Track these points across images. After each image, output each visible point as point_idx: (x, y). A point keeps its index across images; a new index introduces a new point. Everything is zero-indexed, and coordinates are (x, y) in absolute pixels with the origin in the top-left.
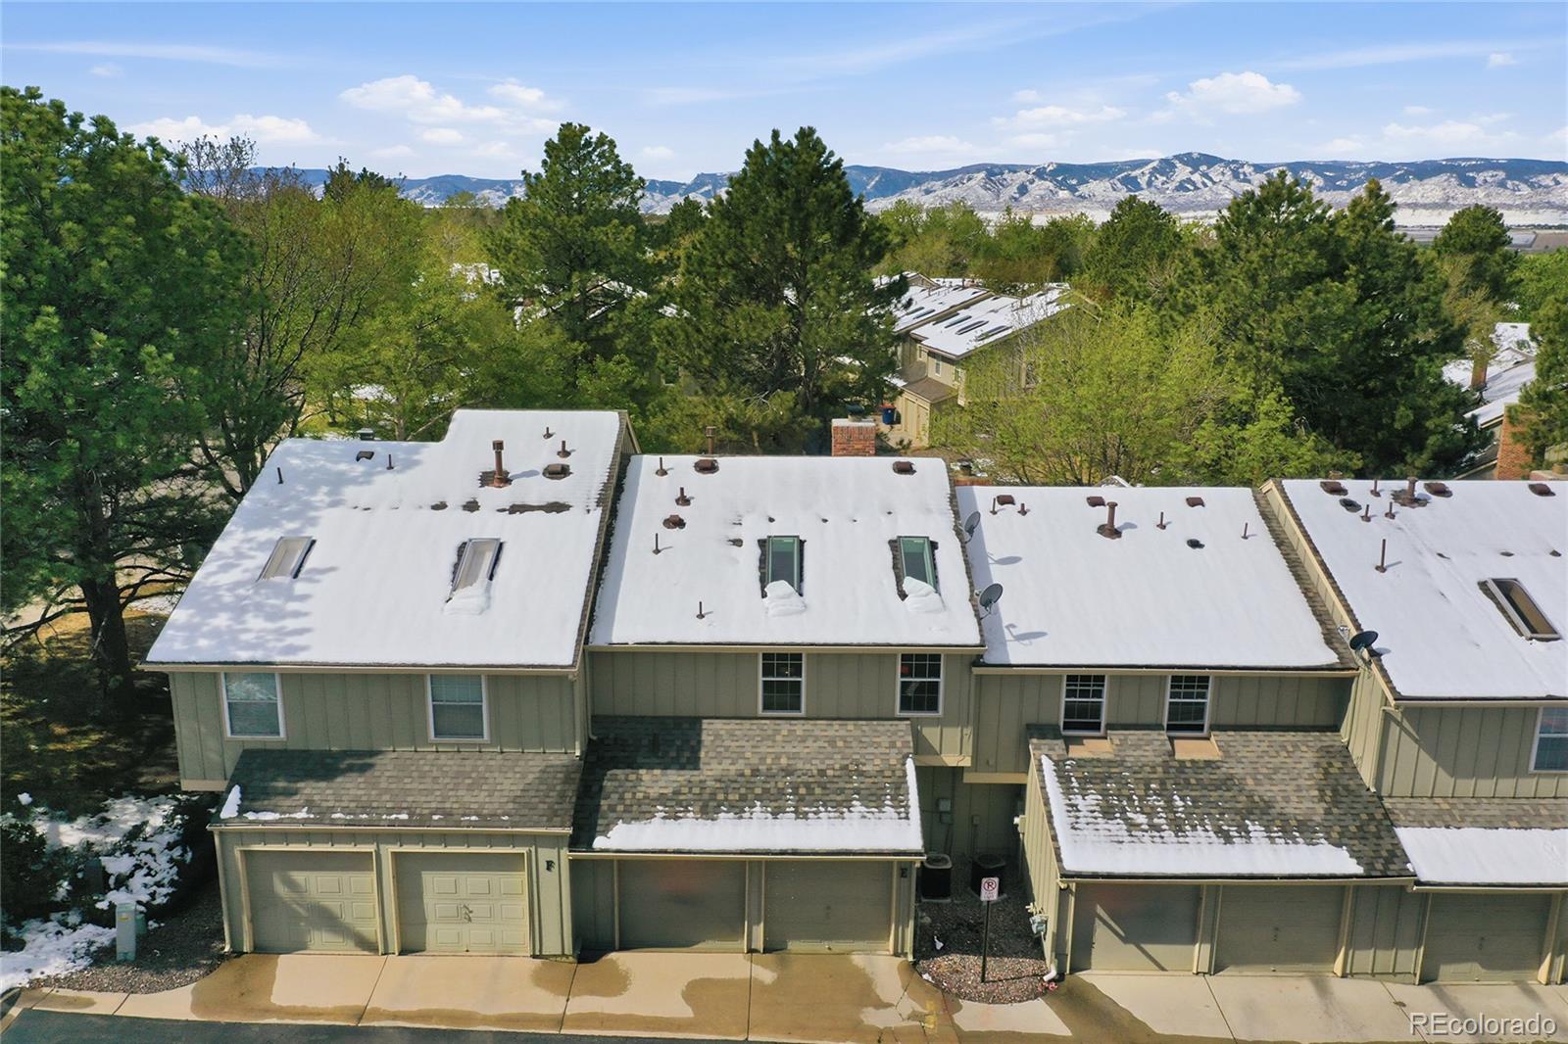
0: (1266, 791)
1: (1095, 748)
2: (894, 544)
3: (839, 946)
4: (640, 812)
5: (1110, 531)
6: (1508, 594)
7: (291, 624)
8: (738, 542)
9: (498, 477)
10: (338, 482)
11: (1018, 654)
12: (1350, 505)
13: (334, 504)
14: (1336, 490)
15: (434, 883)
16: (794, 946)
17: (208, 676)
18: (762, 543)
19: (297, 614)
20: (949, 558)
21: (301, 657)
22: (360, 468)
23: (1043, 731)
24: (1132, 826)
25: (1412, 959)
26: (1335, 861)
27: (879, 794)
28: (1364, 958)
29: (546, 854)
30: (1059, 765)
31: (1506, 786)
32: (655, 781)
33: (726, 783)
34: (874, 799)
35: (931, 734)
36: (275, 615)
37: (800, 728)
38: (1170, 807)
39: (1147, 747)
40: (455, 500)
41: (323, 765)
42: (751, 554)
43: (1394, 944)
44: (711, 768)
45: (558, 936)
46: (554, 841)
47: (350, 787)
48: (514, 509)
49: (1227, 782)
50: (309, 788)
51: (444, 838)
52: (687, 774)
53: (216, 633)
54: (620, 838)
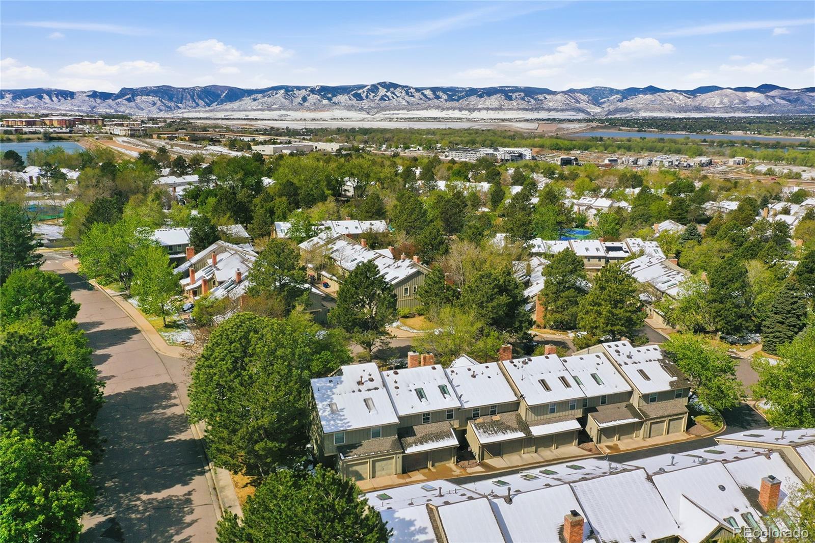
0: (509, 424)
1: (480, 420)
2: (439, 387)
3: (443, 463)
4: (410, 445)
5: (474, 376)
6: (543, 382)
7: (346, 421)
8: (411, 391)
9: (360, 383)
10: (331, 389)
11: (466, 406)
12: (515, 366)
13: (333, 394)
14: (512, 362)
15: (377, 464)
16: (436, 464)
17: (331, 435)
18: (415, 390)
19: (345, 419)
20: (449, 387)
21: (352, 428)
22: (332, 385)
23: (470, 419)
24: (489, 434)
25: (533, 449)
26: (520, 435)
27: (448, 435)
28: (526, 450)
29: (398, 455)
30: (474, 424)
31: (545, 416)
32: (410, 439)
33: (422, 437)
34: (448, 436)
35: (452, 422)
36: (341, 420)
37: (430, 425)
38: (494, 430)
39: (488, 419)
40: (356, 390)
41: (354, 446)
42: (414, 393)
43: (531, 446)
44: (419, 436)
45: (399, 470)
46: (399, 453)
47: (360, 450)
48: (369, 390)
49: (502, 423)
50: (354, 451)
51: (381, 456)
52: (415, 437)
53: (333, 425)
54: (409, 451)
